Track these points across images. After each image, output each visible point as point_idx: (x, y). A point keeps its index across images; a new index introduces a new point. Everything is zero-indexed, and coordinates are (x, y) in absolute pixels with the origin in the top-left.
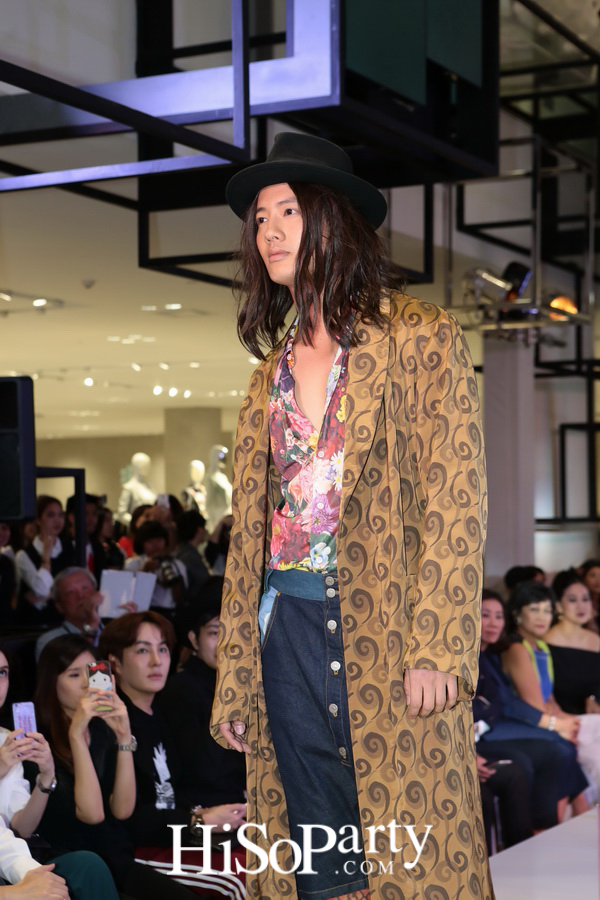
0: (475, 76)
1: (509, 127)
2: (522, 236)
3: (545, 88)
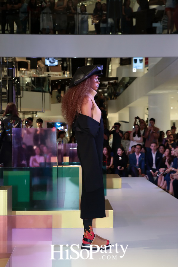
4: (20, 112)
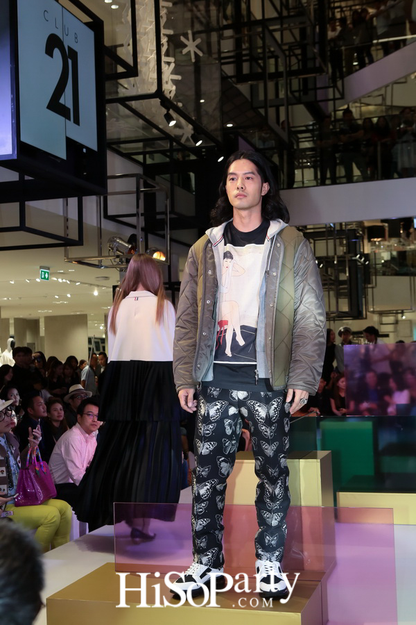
0: (93, 144)
3: (148, 149)
4: (373, 312)
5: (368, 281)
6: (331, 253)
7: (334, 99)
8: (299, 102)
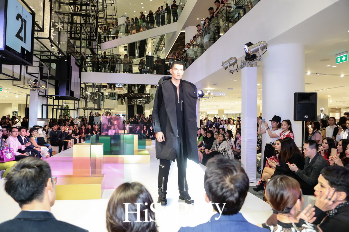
0: (30, 50)
1: (35, 58)
2: (37, 75)
3: (42, 54)
5: (103, 100)
6: (93, 91)
7: (98, 49)
8: (88, 48)
